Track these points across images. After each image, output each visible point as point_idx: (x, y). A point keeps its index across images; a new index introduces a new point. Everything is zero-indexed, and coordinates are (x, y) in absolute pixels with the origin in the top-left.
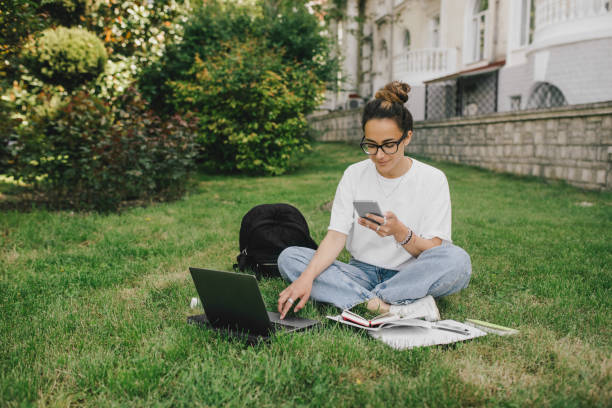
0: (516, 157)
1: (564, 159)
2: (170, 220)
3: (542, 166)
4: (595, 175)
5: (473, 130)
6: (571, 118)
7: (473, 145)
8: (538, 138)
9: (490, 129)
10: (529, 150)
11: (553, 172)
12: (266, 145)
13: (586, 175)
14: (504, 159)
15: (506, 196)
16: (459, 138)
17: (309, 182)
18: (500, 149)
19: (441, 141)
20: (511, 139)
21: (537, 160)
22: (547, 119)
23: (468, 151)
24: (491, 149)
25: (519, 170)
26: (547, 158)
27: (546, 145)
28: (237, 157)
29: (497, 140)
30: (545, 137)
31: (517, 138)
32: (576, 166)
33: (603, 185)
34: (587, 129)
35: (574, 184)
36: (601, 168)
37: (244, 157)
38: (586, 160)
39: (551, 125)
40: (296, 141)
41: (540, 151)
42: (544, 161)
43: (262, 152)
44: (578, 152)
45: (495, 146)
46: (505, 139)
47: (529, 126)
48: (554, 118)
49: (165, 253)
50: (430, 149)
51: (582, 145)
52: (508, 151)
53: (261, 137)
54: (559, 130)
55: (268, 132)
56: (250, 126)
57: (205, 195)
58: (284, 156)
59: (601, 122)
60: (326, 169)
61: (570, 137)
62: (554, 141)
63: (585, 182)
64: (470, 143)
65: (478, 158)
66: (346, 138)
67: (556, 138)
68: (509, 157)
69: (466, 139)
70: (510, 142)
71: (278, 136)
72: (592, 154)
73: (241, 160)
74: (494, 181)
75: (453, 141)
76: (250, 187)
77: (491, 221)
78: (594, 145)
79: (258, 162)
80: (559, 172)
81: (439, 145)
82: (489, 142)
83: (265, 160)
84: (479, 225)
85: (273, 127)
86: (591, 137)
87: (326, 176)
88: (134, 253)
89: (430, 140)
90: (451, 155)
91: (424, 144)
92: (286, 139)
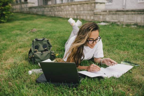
0: (70, 14)
1: (83, 14)
3: (77, 16)
4: (91, 18)
5: (58, 7)
6: (84, 4)
7: (58, 11)
8: (75, 9)
9: (62, 7)
10: (73, 12)
11: (80, 17)
13: (88, 18)
16: (54, 10)
18: (65, 13)
19: (48, 10)
20: (68, 9)
21: (75, 15)
22: (77, 4)
23: (56, 13)
24: (63, 12)
26: (78, 14)
27: (78, 11)
29: (64, 10)
30: (77, 9)
31: (70, 9)
32: (86, 16)
33: (93, 20)
34: (88, 7)
35: (86, 20)
36: (92, 16)
38: (88, 14)
39: (79, 6)
41: (76, 12)
42: (77, 15)
44: (86, 12)
45: (64, 11)
46: (66, 9)
47: (73, 6)
48: (80, 4)
50: (45, 13)
51: (87, 10)
52: (68, 12)
54: (81, 7)
59: (91, 5)
61: (84, 8)
62: (80, 10)
63: (88, 19)
65: (59, 15)
66: (19, 11)
67: (80, 9)
68: (68, 14)
69: (55, 10)
71: (3, 11)
72: (90, 12)
75: (52, 10)
78: (90, 10)
80: (82, 17)
81: (48, 12)
82: (62, 10)
85: (2, 8)
86: (89, 8)
89: (45, 10)
90: (52, 14)
91: (43, 12)
92: (6, 11)
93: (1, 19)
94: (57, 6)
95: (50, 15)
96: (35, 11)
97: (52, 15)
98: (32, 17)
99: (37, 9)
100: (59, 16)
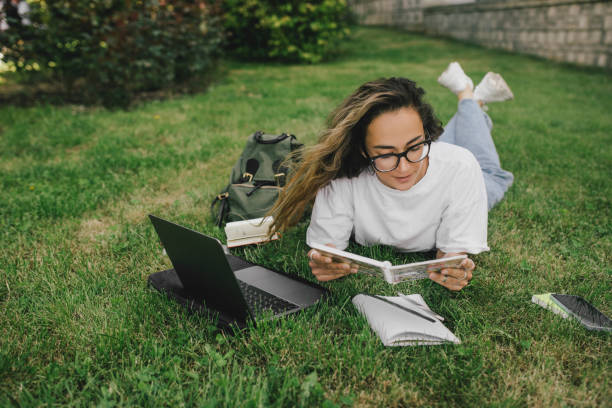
0: (580, 45)
2: (182, 118)
3: (610, 55)
5: (532, 13)
7: (530, 31)
8: (609, 22)
9: (552, 12)
10: (597, 35)
12: (301, 29)
14: (565, 47)
15: (568, 91)
16: (515, 22)
17: (346, 72)
18: (561, 37)
19: (494, 24)
20: (576, 23)
21: (604, 49)
23: (524, 37)
24: (551, 36)
25: (582, 59)
28: (271, 42)
29: (560, 24)
31: (583, 22)
37: (277, 43)
40: (333, 25)
41: (610, 38)
43: (297, 37)
45: (556, 32)
46: (568, 23)
47: (599, 9)
49: (161, 165)
50: (481, 35)
52: (571, 37)
53: (296, 20)
55: (302, 15)
56: (282, 8)
57: (231, 87)
58: (320, 42)
60: (366, 56)
64: (528, 27)
65: (535, 46)
66: (390, 21)
68: (571, 45)
69: (522, 24)
70: (574, 26)
71: (313, 19)
73: (273, 47)
74: (552, 73)
75: (508, 25)
76: (280, 76)
77: (554, 125)
79: (292, 49)
82: (550, 27)
83: (300, 46)
84: (539, 130)
85: (308, 9)
87: (365, 64)
88: (124, 164)
89: (482, 24)
90: (505, 41)
91: (474, 28)
92: (323, 22)
93: (305, 51)
94: (529, 7)
95: (496, 45)
96: (443, 22)
97: (503, 45)
98: (422, 50)
99: (452, 16)
100: (532, 49)
